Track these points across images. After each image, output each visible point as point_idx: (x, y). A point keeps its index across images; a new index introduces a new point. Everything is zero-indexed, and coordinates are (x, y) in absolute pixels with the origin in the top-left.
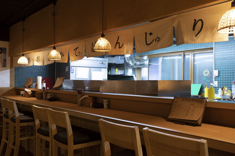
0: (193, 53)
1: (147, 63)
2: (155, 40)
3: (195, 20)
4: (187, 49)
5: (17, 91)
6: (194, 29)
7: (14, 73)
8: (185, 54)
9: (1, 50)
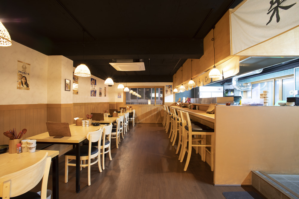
1: (250, 87)
7: (175, 96)
8: (276, 80)
9: (170, 86)
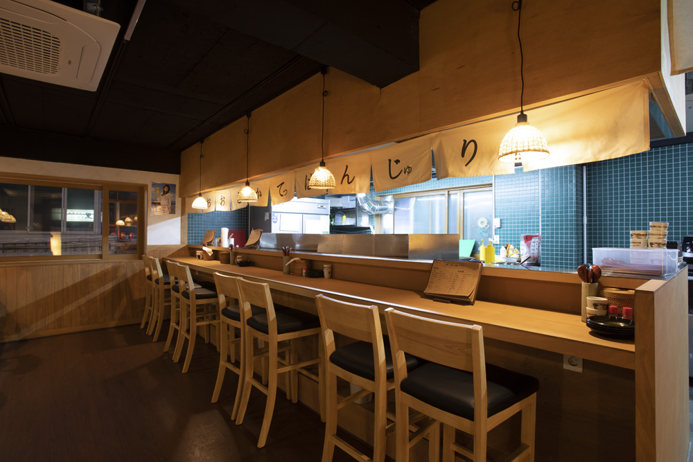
0: (462, 191)
1: (391, 206)
2: (403, 171)
3: (465, 141)
4: (453, 185)
5: (191, 251)
6: (463, 156)
7: (186, 222)
8: (450, 192)
9: (168, 188)
